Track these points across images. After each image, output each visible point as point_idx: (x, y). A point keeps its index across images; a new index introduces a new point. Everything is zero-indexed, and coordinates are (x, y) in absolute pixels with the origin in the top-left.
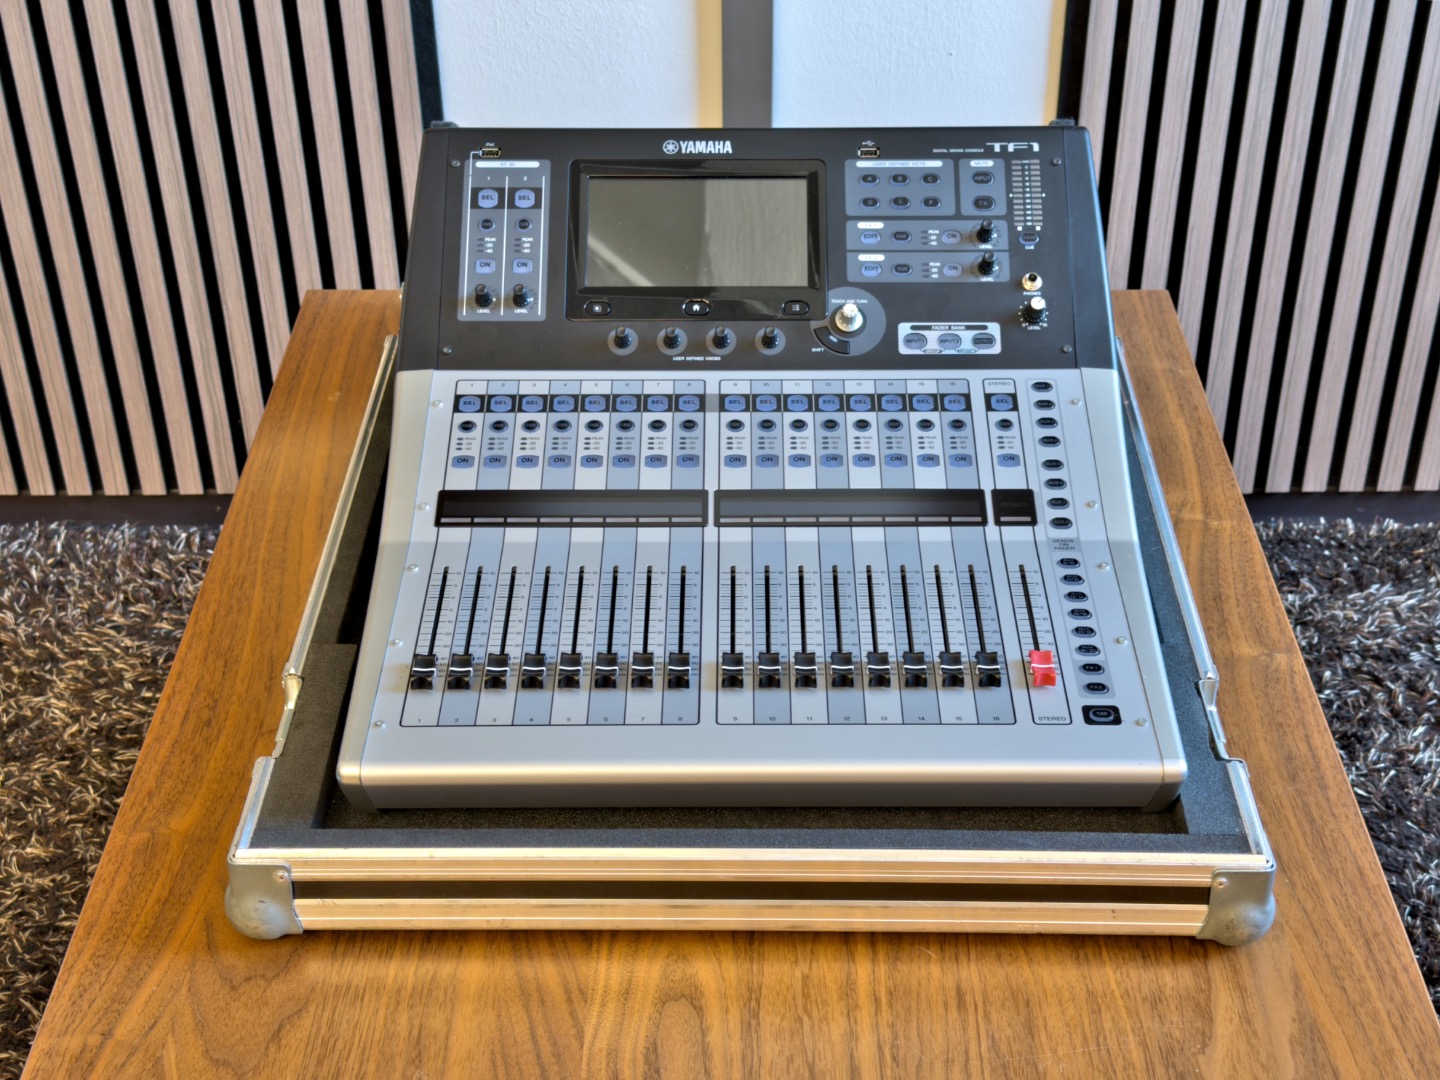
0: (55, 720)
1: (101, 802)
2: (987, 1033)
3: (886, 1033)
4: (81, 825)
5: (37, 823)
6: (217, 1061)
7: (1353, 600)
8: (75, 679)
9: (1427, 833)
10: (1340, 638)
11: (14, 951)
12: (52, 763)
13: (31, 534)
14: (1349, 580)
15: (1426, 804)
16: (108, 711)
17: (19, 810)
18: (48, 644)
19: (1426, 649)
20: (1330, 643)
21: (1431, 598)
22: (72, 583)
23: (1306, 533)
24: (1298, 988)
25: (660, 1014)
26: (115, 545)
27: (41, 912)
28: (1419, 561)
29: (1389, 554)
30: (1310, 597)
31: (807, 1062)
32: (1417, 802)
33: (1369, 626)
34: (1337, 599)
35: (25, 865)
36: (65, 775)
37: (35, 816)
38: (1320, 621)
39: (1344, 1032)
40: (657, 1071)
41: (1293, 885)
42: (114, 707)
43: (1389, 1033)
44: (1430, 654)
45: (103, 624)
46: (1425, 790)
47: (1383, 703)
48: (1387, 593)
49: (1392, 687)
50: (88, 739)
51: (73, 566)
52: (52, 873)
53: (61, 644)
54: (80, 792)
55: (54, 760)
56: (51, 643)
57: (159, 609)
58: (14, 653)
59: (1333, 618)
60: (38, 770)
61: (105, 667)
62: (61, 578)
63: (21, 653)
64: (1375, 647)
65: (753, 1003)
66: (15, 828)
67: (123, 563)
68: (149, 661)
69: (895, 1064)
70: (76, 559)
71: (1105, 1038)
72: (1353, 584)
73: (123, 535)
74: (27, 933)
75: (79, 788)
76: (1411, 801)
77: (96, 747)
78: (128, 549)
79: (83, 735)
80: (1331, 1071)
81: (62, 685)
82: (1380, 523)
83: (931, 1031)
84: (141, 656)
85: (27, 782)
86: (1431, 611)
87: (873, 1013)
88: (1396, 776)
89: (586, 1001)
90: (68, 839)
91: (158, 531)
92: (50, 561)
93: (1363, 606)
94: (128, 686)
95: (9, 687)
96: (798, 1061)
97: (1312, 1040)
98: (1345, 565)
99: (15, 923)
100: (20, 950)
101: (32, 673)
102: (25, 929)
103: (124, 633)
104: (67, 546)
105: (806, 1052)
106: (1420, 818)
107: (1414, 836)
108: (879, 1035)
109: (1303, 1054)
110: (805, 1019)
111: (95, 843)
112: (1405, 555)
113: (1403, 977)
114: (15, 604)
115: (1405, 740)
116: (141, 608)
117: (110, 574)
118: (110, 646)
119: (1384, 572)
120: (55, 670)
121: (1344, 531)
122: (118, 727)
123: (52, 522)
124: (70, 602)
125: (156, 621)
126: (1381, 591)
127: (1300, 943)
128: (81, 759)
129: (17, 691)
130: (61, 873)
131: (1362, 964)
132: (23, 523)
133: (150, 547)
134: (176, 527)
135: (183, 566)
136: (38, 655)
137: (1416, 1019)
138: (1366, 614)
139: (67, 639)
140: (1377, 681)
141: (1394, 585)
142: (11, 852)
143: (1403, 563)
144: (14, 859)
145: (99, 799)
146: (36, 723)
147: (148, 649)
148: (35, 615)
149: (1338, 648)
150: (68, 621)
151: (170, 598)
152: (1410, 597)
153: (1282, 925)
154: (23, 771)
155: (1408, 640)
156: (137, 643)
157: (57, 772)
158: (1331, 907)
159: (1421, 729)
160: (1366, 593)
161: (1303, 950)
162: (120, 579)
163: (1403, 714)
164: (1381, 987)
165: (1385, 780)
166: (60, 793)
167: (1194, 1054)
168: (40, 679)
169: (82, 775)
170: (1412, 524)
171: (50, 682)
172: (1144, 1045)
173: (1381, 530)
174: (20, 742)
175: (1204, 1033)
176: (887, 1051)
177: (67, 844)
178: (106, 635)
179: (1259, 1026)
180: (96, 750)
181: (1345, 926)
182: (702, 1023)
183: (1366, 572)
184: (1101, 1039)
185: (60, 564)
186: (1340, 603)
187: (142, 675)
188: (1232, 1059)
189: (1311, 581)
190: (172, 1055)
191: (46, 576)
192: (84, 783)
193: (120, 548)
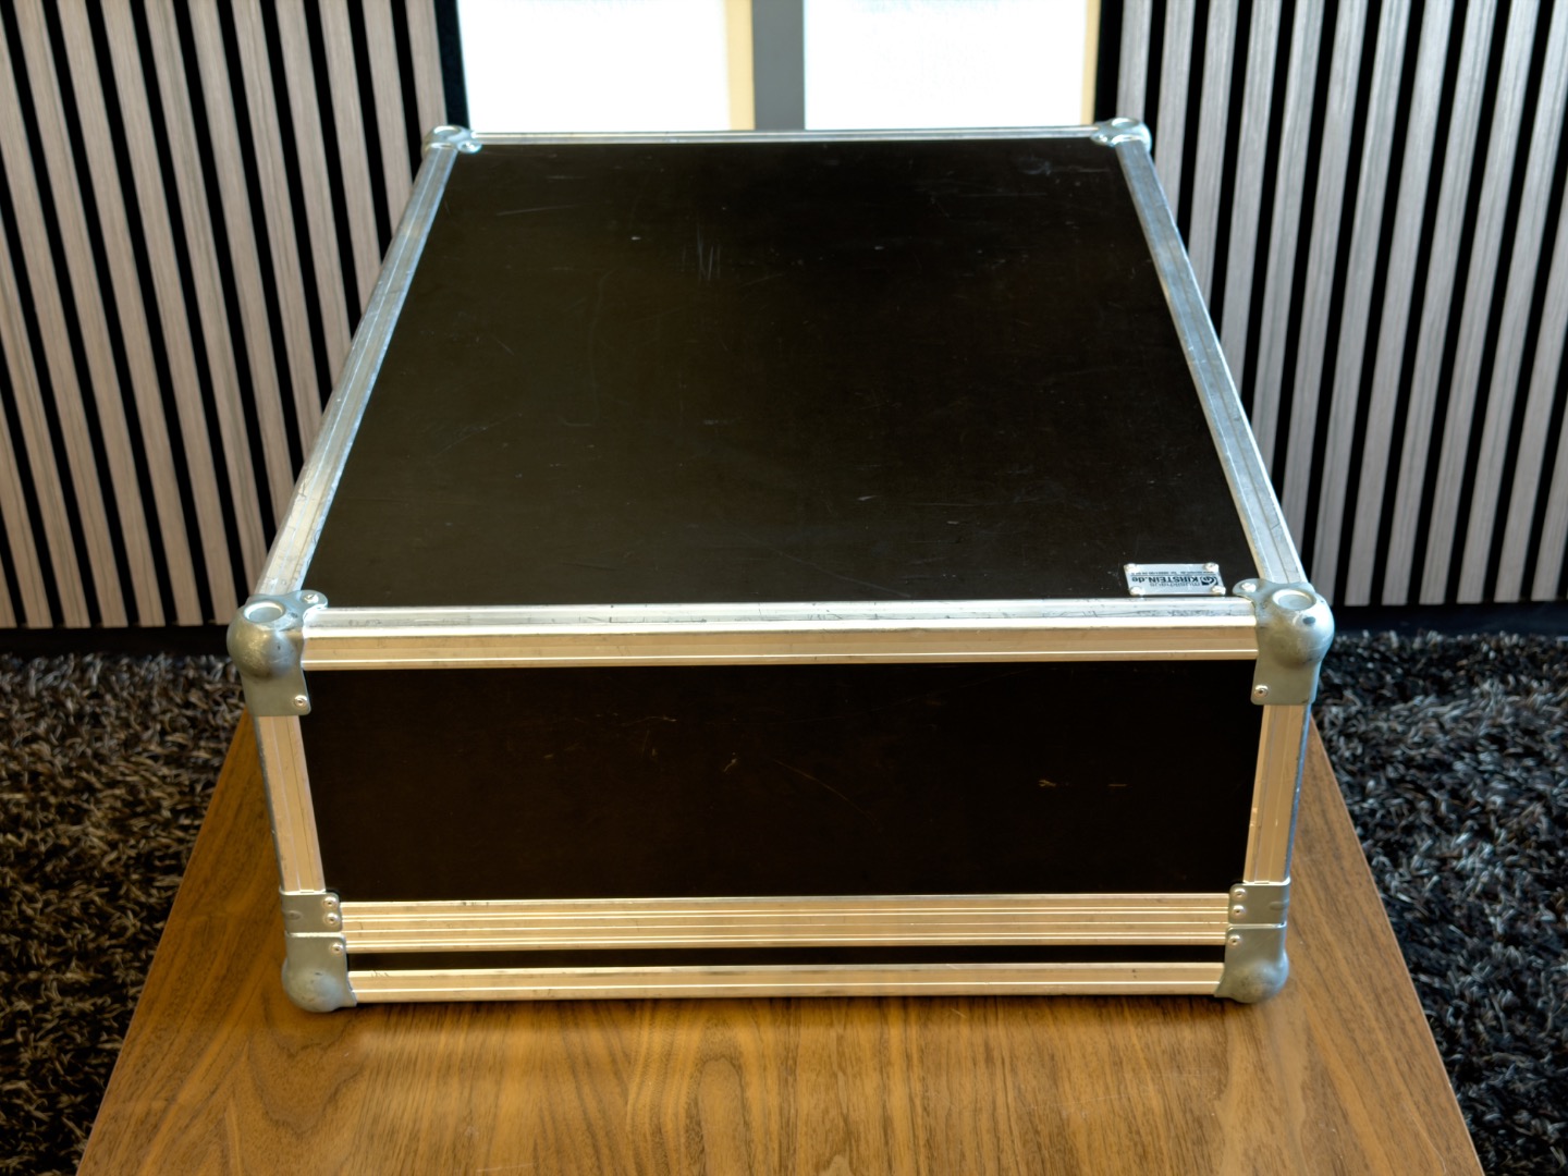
0: (93, 847)
1: (142, 927)
2: (1014, 1083)
3: (917, 1087)
4: (120, 950)
5: (76, 949)
6: (277, 1122)
7: (1397, 711)
8: (113, 808)
9: (1471, 936)
10: (1383, 749)
11: (54, 1072)
12: (90, 891)
13: (65, 667)
14: (1393, 692)
15: (1470, 909)
16: (147, 838)
17: (59, 936)
18: (84, 775)
19: (1471, 758)
20: (1374, 753)
21: (1475, 708)
22: (107, 714)
23: (1349, 647)
24: (1310, 1039)
25: (701, 1073)
26: (151, 676)
27: (82, 1035)
28: (1462, 673)
29: (1432, 665)
30: (1354, 709)
31: (842, 1113)
32: (1460, 907)
33: (1414, 736)
34: (1381, 711)
35: (65, 989)
36: (104, 902)
37: (75, 942)
38: (1364, 733)
39: (1353, 1079)
40: (699, 1124)
41: (1307, 947)
42: (152, 834)
43: (1397, 1079)
44: (1474, 764)
45: (139, 754)
46: (1468, 895)
47: (1426, 811)
48: (1431, 705)
49: (1435, 794)
50: (126, 866)
51: (108, 697)
52: (92, 996)
53: (98, 773)
54: (119, 918)
55: (92, 887)
56: (88, 772)
57: (197, 738)
58: (52, 784)
59: (1377, 729)
60: (77, 897)
61: (143, 796)
62: (98, 710)
63: (58, 785)
64: (1419, 758)
65: (790, 1062)
66: (56, 955)
67: (159, 694)
68: (187, 790)
69: (925, 1114)
70: (111, 690)
71: (1126, 1087)
72: (1396, 697)
73: (158, 667)
74: (69, 1056)
75: (118, 914)
76: (1454, 906)
77: (135, 872)
78: (164, 680)
79: (122, 863)
80: (1339, 1113)
81: (99, 814)
82: (1424, 635)
83: (960, 1084)
84: (179, 784)
85: (66, 909)
86: (1475, 721)
87: (905, 1068)
88: (1439, 882)
89: (630, 1063)
90: (108, 964)
91: (195, 662)
92: (86, 693)
93: (1407, 717)
94: (166, 814)
95: (46, 817)
96: (833, 1113)
97: (1323, 1086)
98: (1388, 678)
99: (57, 1045)
100: (62, 1072)
101: (69, 803)
102: (66, 1052)
103: (161, 762)
104: (103, 678)
105: (840, 1104)
106: (1463, 922)
107: (1457, 940)
108: (910, 1088)
109: (1314, 1099)
110: (840, 1075)
111: (135, 968)
112: (1448, 667)
113: (1410, 1028)
114: (52, 736)
115: (1449, 847)
116: (178, 737)
117: (146, 705)
118: (148, 775)
119: (1428, 684)
120: (92, 800)
121: (1388, 643)
122: (158, 854)
123: (86, 654)
124: (107, 732)
125: (193, 749)
126: (1425, 703)
127: (1313, 999)
128: (120, 887)
129: (54, 821)
130: (101, 996)
131: (1372, 1018)
132: (57, 656)
133: (186, 677)
134: (212, 658)
135: (221, 696)
136: (76, 785)
137: (1422, 1066)
138: (1410, 725)
139: (104, 769)
140: (1421, 790)
141: (1438, 696)
142: (51, 977)
143: (1447, 674)
144: (55, 984)
145: (139, 924)
146: (74, 851)
147: (185, 778)
148: (72, 746)
149: (1382, 758)
150: (104, 751)
151: (207, 727)
152: (1455, 708)
153: (1296, 983)
154: (61, 899)
155: (1451, 750)
156: (174, 772)
157: (97, 899)
158: (1343, 967)
159: (1464, 837)
160: (1410, 704)
161: (1315, 1006)
162: (156, 709)
163: (1446, 822)
164: (1389, 1037)
165: (1429, 886)
166: (99, 919)
167: (1209, 1100)
168: (78, 808)
169: (122, 902)
170: (1455, 636)
171: (87, 812)
172: (1163, 1093)
173: (1425, 643)
174: (58, 871)
175: (1220, 1081)
176: (918, 1102)
177: (108, 968)
178: (143, 764)
179: (1272, 1073)
180: (135, 877)
181: (1357, 982)
182: (740, 1080)
183: (1409, 684)
184: (1122, 1087)
185: (95, 695)
186: (1384, 715)
187: (180, 803)
188: (1246, 1103)
189: (1355, 693)
190: (234, 1118)
191: (82, 707)
192: (123, 910)
193: (157, 679)
